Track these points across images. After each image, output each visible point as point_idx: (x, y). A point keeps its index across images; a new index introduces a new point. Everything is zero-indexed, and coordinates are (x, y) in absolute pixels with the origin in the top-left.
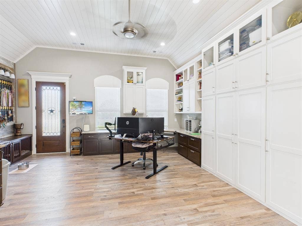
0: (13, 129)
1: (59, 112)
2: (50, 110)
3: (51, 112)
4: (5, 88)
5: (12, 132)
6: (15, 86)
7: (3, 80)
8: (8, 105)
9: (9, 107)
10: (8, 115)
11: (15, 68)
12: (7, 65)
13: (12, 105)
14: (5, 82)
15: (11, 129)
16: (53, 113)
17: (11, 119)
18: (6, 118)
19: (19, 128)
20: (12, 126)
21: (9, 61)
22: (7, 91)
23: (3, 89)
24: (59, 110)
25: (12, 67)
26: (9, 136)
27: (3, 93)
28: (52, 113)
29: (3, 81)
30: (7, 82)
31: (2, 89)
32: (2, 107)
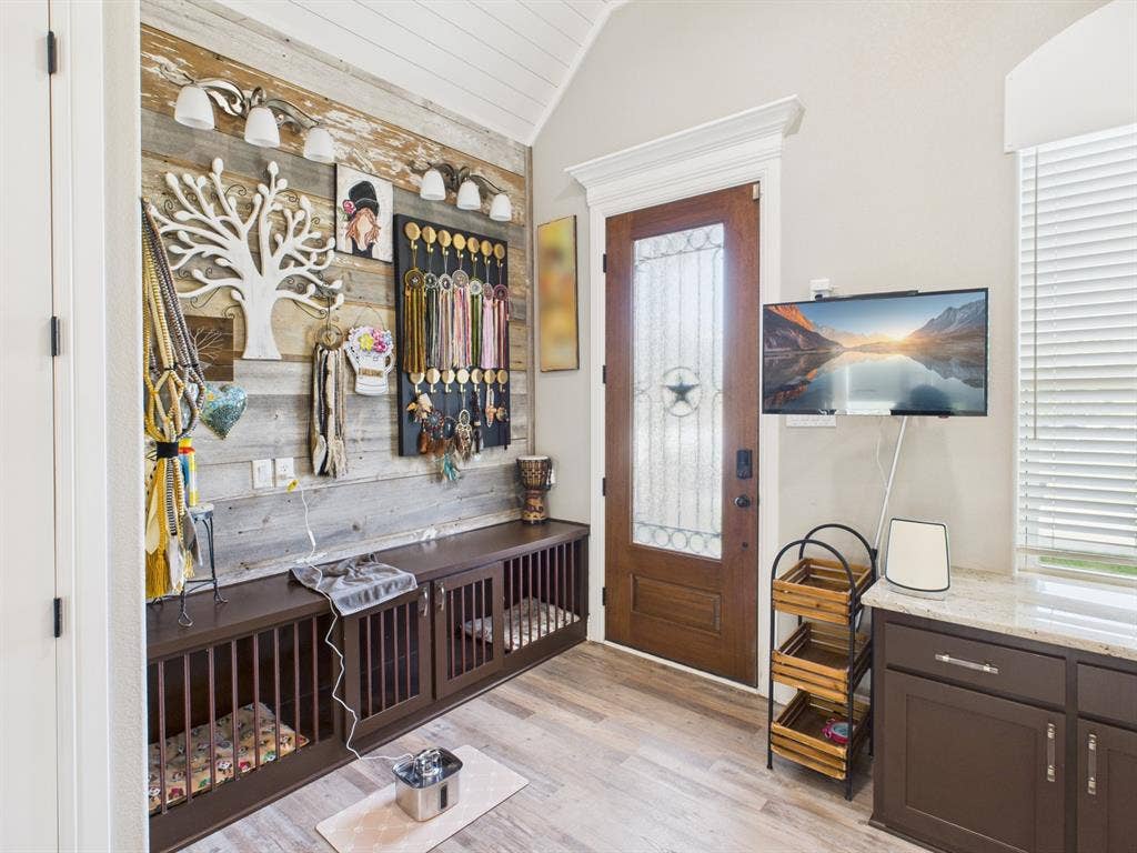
0: (512, 487)
1: (720, 396)
2: (674, 383)
3: (677, 400)
4: (461, 274)
5: (508, 500)
6: (533, 262)
7: (447, 228)
8: (477, 364)
9: (484, 371)
10: (477, 411)
11: (531, 172)
12: (485, 157)
13: (504, 362)
14: (459, 242)
15: (504, 488)
16: (687, 402)
17: (500, 435)
18: (463, 429)
19: (535, 482)
20: (507, 469)
21: (499, 135)
22: (474, 287)
23: (445, 276)
24: (720, 387)
25: (514, 164)
26: (492, 520)
27: (445, 295)
28: (681, 408)
29: (446, 233)
30: (472, 240)
31: (438, 276)
32: (441, 372)
